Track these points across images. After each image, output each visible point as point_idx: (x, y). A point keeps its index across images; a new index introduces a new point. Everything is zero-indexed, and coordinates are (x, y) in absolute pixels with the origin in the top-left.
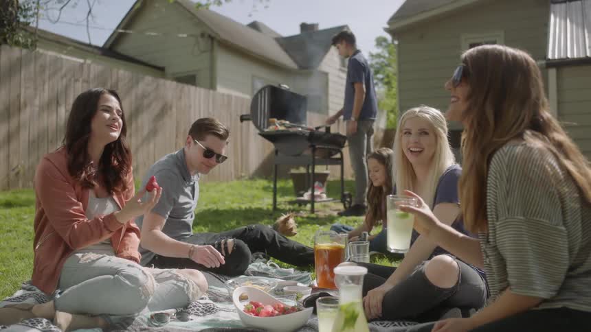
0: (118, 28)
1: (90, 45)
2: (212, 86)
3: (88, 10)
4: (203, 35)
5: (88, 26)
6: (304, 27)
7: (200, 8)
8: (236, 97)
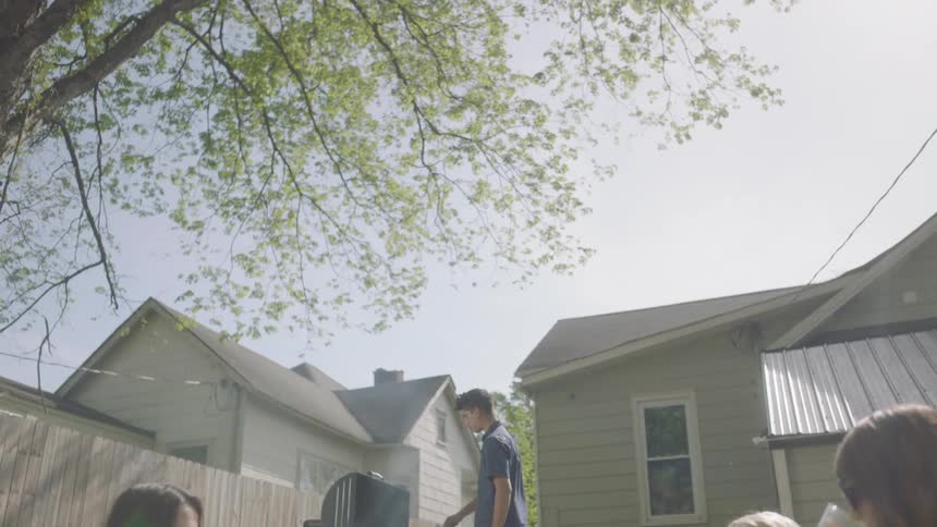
0: (84, 365)
1: (38, 392)
2: (234, 468)
3: (45, 335)
4: (224, 383)
5: (39, 361)
6: (381, 375)
7: (225, 340)
8: (277, 486)
